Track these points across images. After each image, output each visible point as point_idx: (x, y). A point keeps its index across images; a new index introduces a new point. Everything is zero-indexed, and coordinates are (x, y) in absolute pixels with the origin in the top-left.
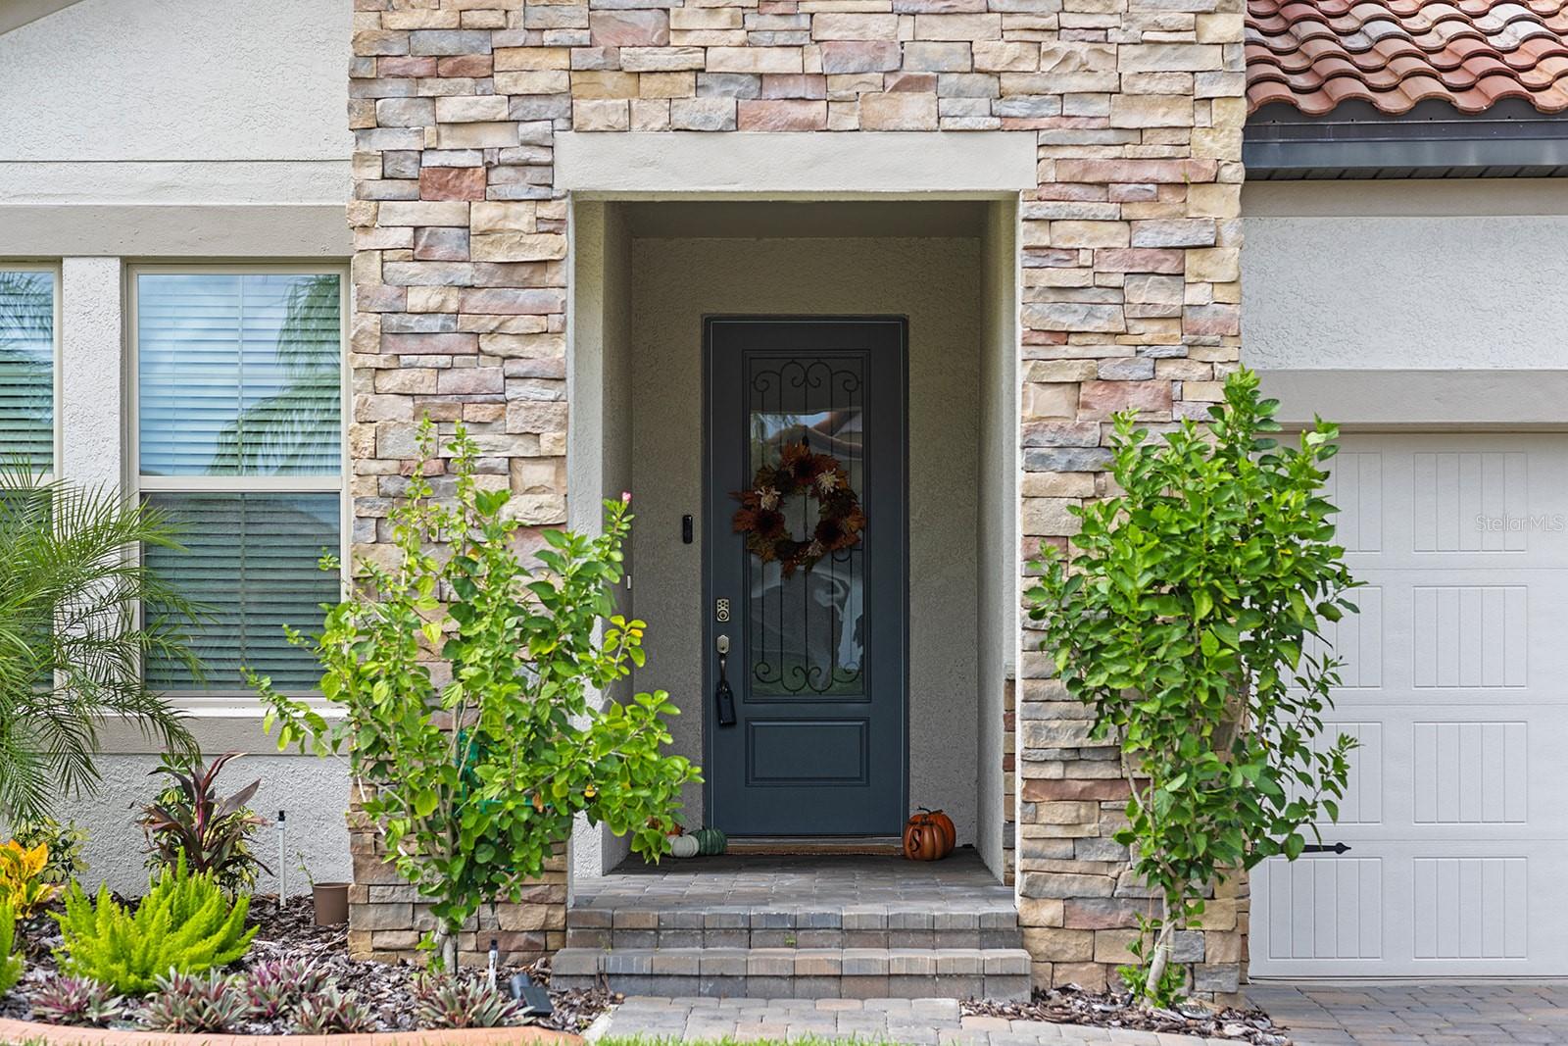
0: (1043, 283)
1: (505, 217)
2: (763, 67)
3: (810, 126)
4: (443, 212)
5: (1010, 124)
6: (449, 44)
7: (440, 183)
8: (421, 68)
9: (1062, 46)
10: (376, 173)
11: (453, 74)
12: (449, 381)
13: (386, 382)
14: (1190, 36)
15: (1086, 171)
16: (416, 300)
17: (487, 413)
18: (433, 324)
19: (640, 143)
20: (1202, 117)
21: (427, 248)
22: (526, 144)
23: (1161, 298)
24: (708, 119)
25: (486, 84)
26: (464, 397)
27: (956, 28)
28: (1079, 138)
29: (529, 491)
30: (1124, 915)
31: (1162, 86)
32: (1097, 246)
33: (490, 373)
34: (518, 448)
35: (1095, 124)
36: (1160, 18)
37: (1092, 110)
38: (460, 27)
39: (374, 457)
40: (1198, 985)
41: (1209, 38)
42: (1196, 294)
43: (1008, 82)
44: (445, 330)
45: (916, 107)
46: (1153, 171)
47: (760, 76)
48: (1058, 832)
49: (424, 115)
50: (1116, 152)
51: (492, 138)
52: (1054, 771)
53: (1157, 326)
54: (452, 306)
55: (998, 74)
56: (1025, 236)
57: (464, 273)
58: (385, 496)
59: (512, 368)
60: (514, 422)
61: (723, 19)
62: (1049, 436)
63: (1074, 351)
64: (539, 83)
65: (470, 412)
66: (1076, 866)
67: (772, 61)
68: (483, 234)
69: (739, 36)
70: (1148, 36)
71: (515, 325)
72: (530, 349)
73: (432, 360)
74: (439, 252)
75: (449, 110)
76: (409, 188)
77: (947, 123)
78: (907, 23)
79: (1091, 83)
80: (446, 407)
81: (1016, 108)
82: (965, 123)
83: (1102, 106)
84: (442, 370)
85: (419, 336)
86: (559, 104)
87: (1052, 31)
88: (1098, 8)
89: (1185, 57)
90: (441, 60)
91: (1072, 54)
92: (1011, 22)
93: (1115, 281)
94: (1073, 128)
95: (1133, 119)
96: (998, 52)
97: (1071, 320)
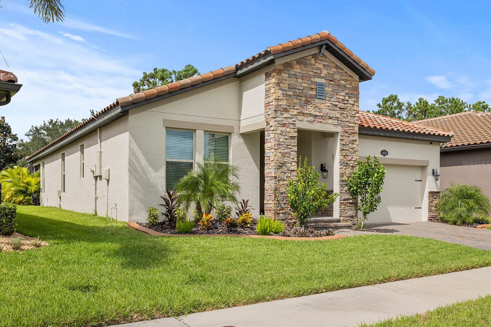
0: (342, 143)
1: (291, 130)
2: (316, 114)
3: (321, 122)
4: (284, 129)
5: (339, 124)
6: (285, 107)
7: (284, 125)
8: (282, 110)
9: (344, 115)
10: (277, 123)
11: (285, 111)
12: (285, 151)
13: (278, 151)
15: (345, 130)
16: (281, 140)
17: (289, 155)
18: (283, 143)
19: (304, 122)
20: (355, 125)
21: (282, 133)
22: (293, 121)
23: (352, 146)
24: (311, 120)
25: (289, 113)
26: (286, 153)
27: (334, 112)
28: (345, 126)
29: (293, 166)
30: (348, 218)
31: (352, 121)
32: (346, 139)
33: (289, 150)
34: (292, 160)
35: (347, 125)
36: (352, 113)
37: (346, 123)
38: (286, 105)
39: (277, 161)
41: (356, 116)
42: (355, 146)
43: (339, 119)
44: (284, 144)
45: (330, 121)
46: (351, 131)
47: (316, 115)
48: (343, 209)
49: (282, 116)
50: (348, 128)
51: (289, 120)
52: (343, 201)
53: (351, 149)
54: (285, 141)
55: (338, 118)
56: (340, 138)
57: (286, 137)
58: (278, 166)
59: (291, 150)
60: (291, 157)
61: (313, 108)
62: (342, 161)
63: (344, 152)
64: (294, 113)
65: (287, 155)
66: (344, 213)
67: (317, 114)
68: (289, 132)
69: (314, 110)
70: (351, 115)
71: (292, 144)
72: (293, 148)
73: (282, 148)
75: (285, 115)
76: (280, 126)
77: (333, 123)
78: (330, 111)
79: (346, 120)
80: (284, 154)
81: (339, 122)
82: (335, 123)
83: (347, 123)
84: (284, 149)
85: (282, 145)
86: (296, 116)
87: (343, 113)
88: (347, 111)
89: (354, 118)
90: (284, 109)
91: (345, 116)
92: (339, 112)
93: (348, 144)
94: (345, 125)
95: (349, 125)
96: (338, 116)
97: (344, 148)
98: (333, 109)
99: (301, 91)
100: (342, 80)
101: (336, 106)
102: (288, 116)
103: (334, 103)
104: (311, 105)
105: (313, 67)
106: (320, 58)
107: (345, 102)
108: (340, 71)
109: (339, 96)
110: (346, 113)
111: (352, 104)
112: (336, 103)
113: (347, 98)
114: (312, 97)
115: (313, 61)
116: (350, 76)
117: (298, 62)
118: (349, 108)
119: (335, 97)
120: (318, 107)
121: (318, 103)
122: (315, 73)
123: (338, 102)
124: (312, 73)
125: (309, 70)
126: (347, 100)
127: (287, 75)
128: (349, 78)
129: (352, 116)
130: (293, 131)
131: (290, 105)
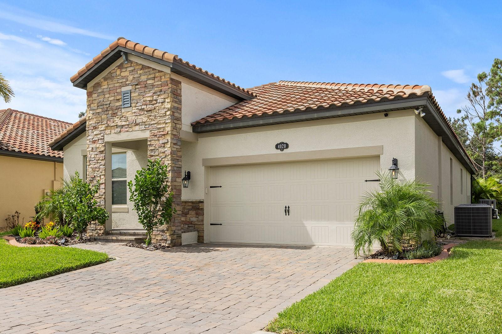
0: (150, 149)
1: (99, 146)
2: (122, 124)
3: (127, 131)
4: (94, 146)
5: (147, 128)
6: (94, 125)
7: (94, 142)
8: (92, 128)
11: (95, 129)
14: (165, 115)
15: (154, 134)
16: (92, 156)
17: (97, 170)
18: (93, 159)
19: (112, 135)
20: (166, 125)
22: (102, 136)
23: (162, 150)
24: (117, 132)
25: (98, 130)
26: (96, 168)
28: (153, 130)
31: (162, 122)
32: (155, 144)
33: (98, 165)
34: (101, 174)
35: (155, 128)
38: (96, 123)
40: (167, 242)
41: (167, 115)
42: (166, 149)
43: (146, 123)
44: (95, 160)
45: (137, 128)
46: (161, 133)
47: (122, 125)
49: (92, 134)
50: (157, 131)
51: (99, 136)
53: (162, 154)
54: (95, 157)
55: (145, 122)
56: (149, 143)
57: (96, 153)
59: (101, 164)
60: (100, 171)
61: (119, 119)
63: (153, 158)
64: (102, 129)
67: (124, 123)
68: (98, 148)
69: (120, 121)
70: (160, 115)
71: (100, 159)
72: (102, 162)
73: (93, 164)
74: (94, 151)
75: (95, 133)
76: (91, 143)
77: (140, 129)
78: (136, 117)
79: (154, 122)
80: (94, 169)
81: (147, 126)
82: (142, 129)
83: (156, 125)
84: (94, 165)
85: (93, 161)
86: (104, 131)
87: (150, 116)
88: (155, 112)
89: (164, 118)
90: (94, 127)
91: (152, 119)
92: (146, 115)
93: (157, 148)
94: (153, 128)
95: (159, 127)
96: (145, 119)
97: (153, 154)
98: (139, 114)
99: (108, 105)
100: (149, 79)
101: (142, 110)
102: (97, 133)
103: (140, 108)
104: (117, 117)
105: (118, 77)
106: (126, 66)
107: (154, 102)
108: (147, 70)
109: (146, 98)
110: (154, 114)
111: (162, 103)
112: (143, 107)
113: (155, 97)
114: (118, 108)
115: (118, 72)
116: (160, 71)
117: (105, 79)
118: (158, 108)
119: (141, 101)
120: (124, 117)
121: (124, 113)
122: (122, 82)
123: (145, 105)
124: (118, 85)
125: (114, 82)
126: (155, 100)
127: (96, 95)
128: (157, 74)
129: (162, 116)
130: (101, 146)
131: (98, 122)
